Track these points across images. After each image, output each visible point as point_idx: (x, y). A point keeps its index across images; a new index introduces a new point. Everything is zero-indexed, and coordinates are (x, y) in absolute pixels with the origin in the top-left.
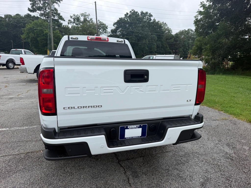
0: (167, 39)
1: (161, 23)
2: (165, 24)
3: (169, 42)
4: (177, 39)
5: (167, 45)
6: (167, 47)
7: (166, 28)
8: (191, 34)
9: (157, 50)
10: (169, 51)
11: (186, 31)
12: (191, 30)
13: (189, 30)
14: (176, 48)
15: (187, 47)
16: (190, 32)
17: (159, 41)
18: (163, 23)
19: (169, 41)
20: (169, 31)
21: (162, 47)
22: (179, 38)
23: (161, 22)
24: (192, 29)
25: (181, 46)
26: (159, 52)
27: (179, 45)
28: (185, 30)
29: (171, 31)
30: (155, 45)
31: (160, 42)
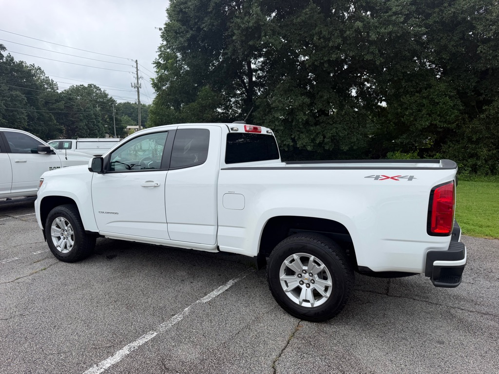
0: (47, 103)
1: (28, 67)
2: (40, 69)
3: (54, 109)
4: (70, 103)
5: (50, 114)
6: (51, 120)
7: (42, 78)
8: (97, 94)
9: (28, 125)
10: (59, 127)
11: (84, 88)
12: (95, 86)
13: (90, 86)
14: (71, 121)
15: (94, 120)
16: (95, 90)
17: (31, 106)
18: (34, 67)
19: (54, 106)
20: (51, 84)
21: (38, 119)
22: (74, 102)
23: (28, 64)
24: (97, 86)
25: (81, 118)
26: (35, 129)
27: (77, 116)
28: (83, 85)
29: (56, 85)
30: (23, 113)
31: (32, 107)
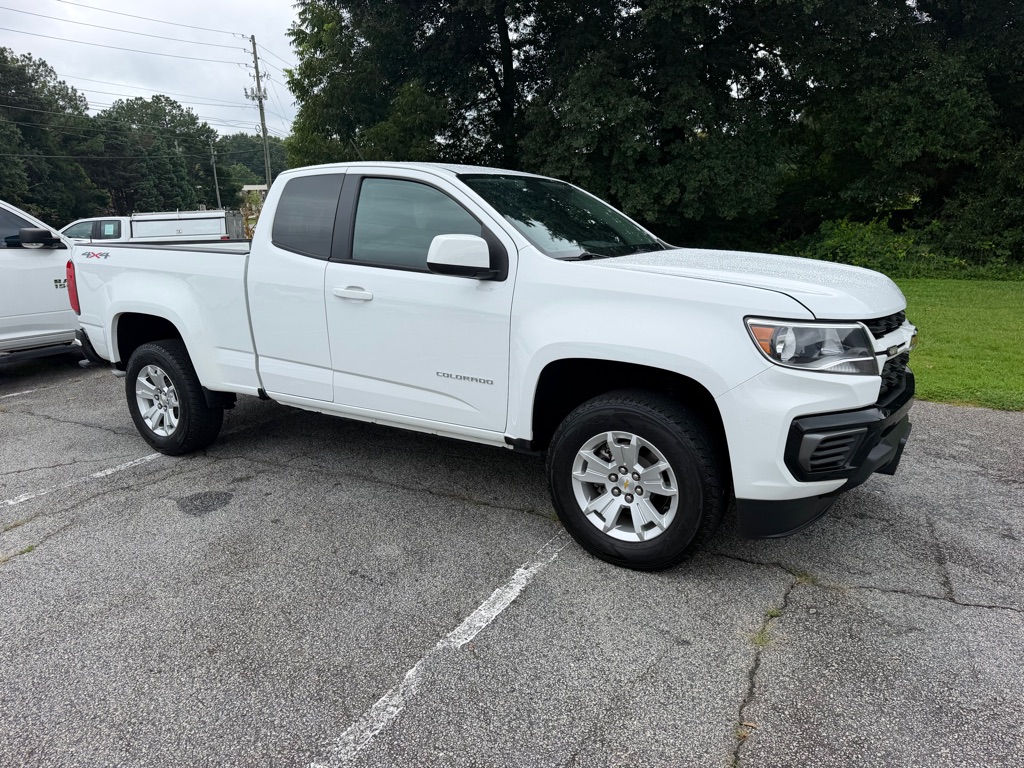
0: (67, 140)
1: (17, 60)
2: (44, 64)
3: (83, 153)
4: (116, 139)
5: (77, 164)
6: (79, 177)
7: (52, 84)
8: (174, 117)
9: (32, 190)
10: (97, 192)
11: (145, 105)
12: (167, 99)
13: (157, 99)
14: (123, 178)
15: (173, 175)
16: (168, 108)
17: (33, 147)
18: (30, 59)
19: (83, 147)
20: (73, 99)
21: (52, 176)
22: (126, 137)
23: (17, 54)
24: (172, 98)
25: (144, 170)
26: (46, 199)
27: (133, 166)
28: (141, 98)
29: (82, 99)
30: (16, 164)
31: (36, 150)
